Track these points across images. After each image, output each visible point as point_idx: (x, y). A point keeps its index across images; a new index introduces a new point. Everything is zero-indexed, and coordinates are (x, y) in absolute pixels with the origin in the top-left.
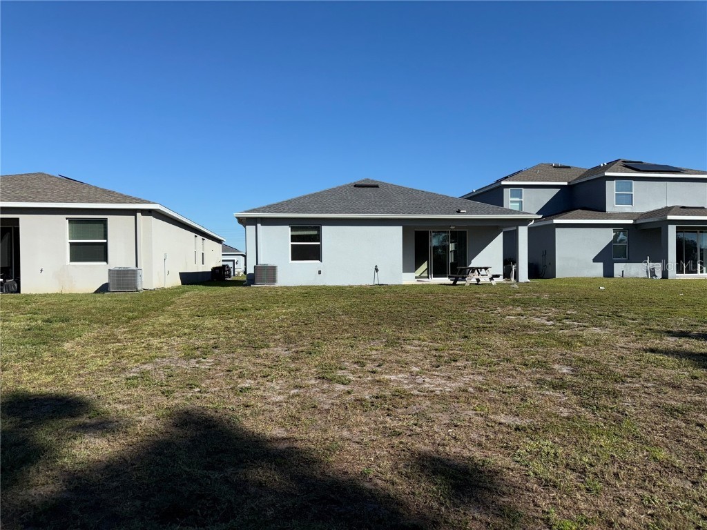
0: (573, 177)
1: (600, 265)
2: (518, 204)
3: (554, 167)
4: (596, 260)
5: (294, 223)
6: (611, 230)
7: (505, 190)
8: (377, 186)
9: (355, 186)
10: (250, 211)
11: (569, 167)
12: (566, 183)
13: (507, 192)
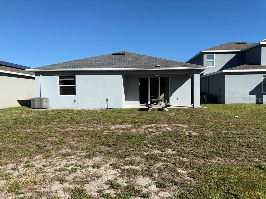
0: (245, 47)
1: (254, 97)
2: (212, 63)
3: (237, 43)
4: (251, 93)
5: (61, 74)
6: (262, 75)
7: (204, 55)
8: (124, 54)
9: (114, 54)
10: (37, 68)
11: (246, 43)
12: (240, 51)
13: (205, 56)
